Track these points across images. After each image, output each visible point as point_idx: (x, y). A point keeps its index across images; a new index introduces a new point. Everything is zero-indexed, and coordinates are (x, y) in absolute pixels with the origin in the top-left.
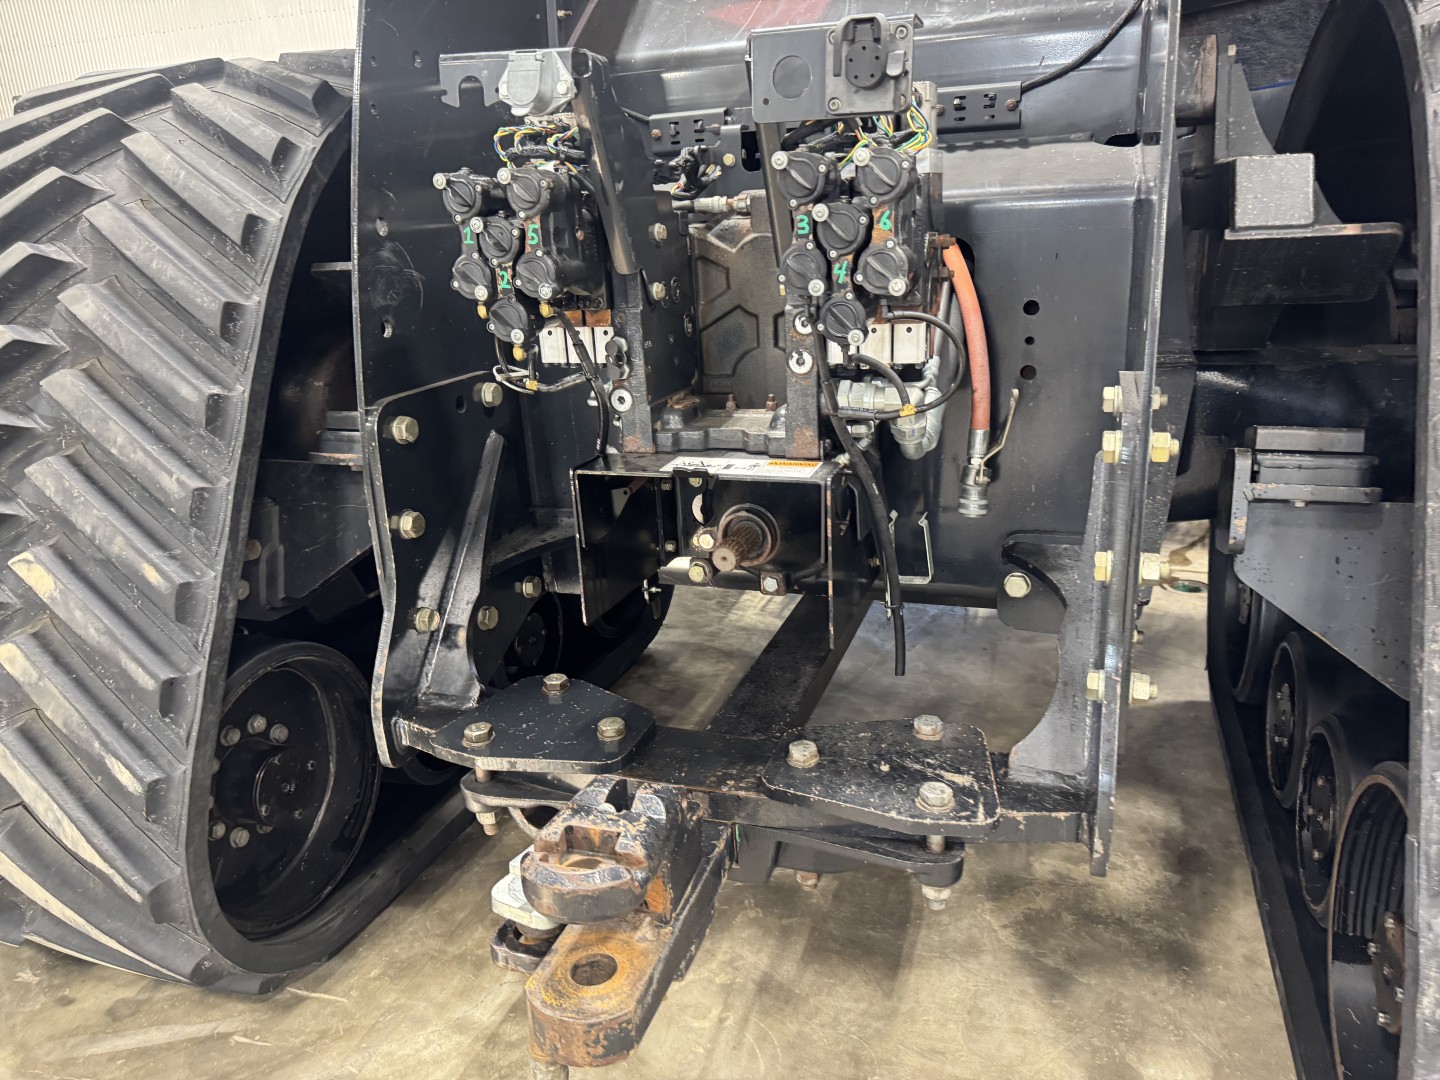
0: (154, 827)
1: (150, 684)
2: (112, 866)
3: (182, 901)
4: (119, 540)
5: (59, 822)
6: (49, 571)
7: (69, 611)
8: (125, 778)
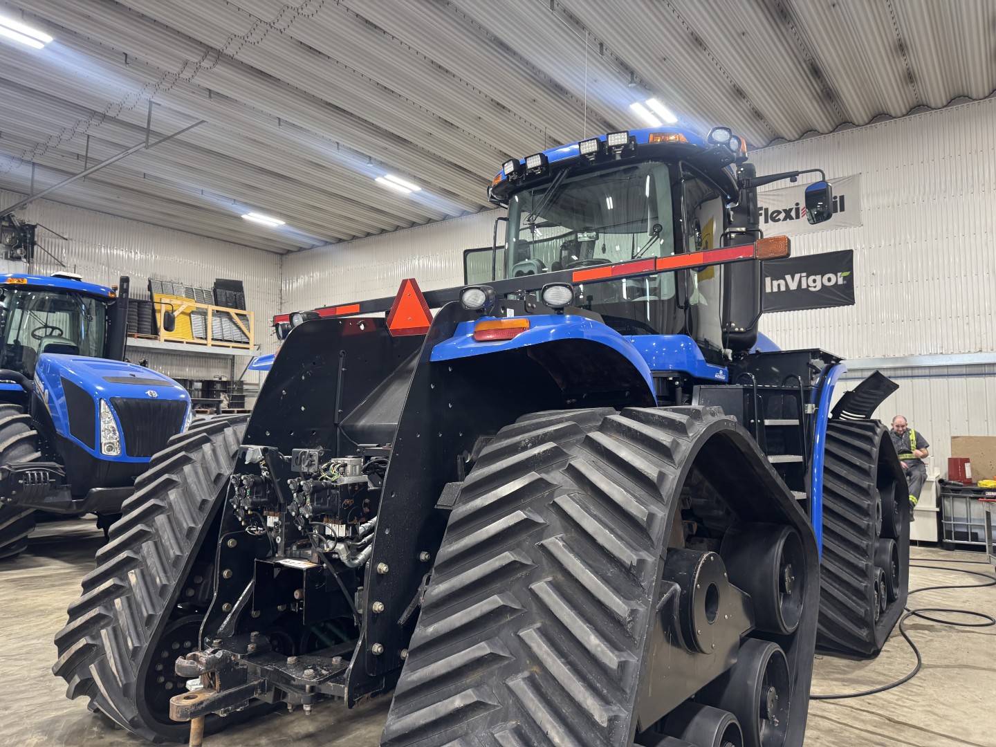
0: (133, 662)
1: (145, 614)
2: (118, 674)
3: (133, 691)
4: (155, 569)
5: (110, 657)
6: (136, 577)
7: (136, 590)
8: (130, 644)
